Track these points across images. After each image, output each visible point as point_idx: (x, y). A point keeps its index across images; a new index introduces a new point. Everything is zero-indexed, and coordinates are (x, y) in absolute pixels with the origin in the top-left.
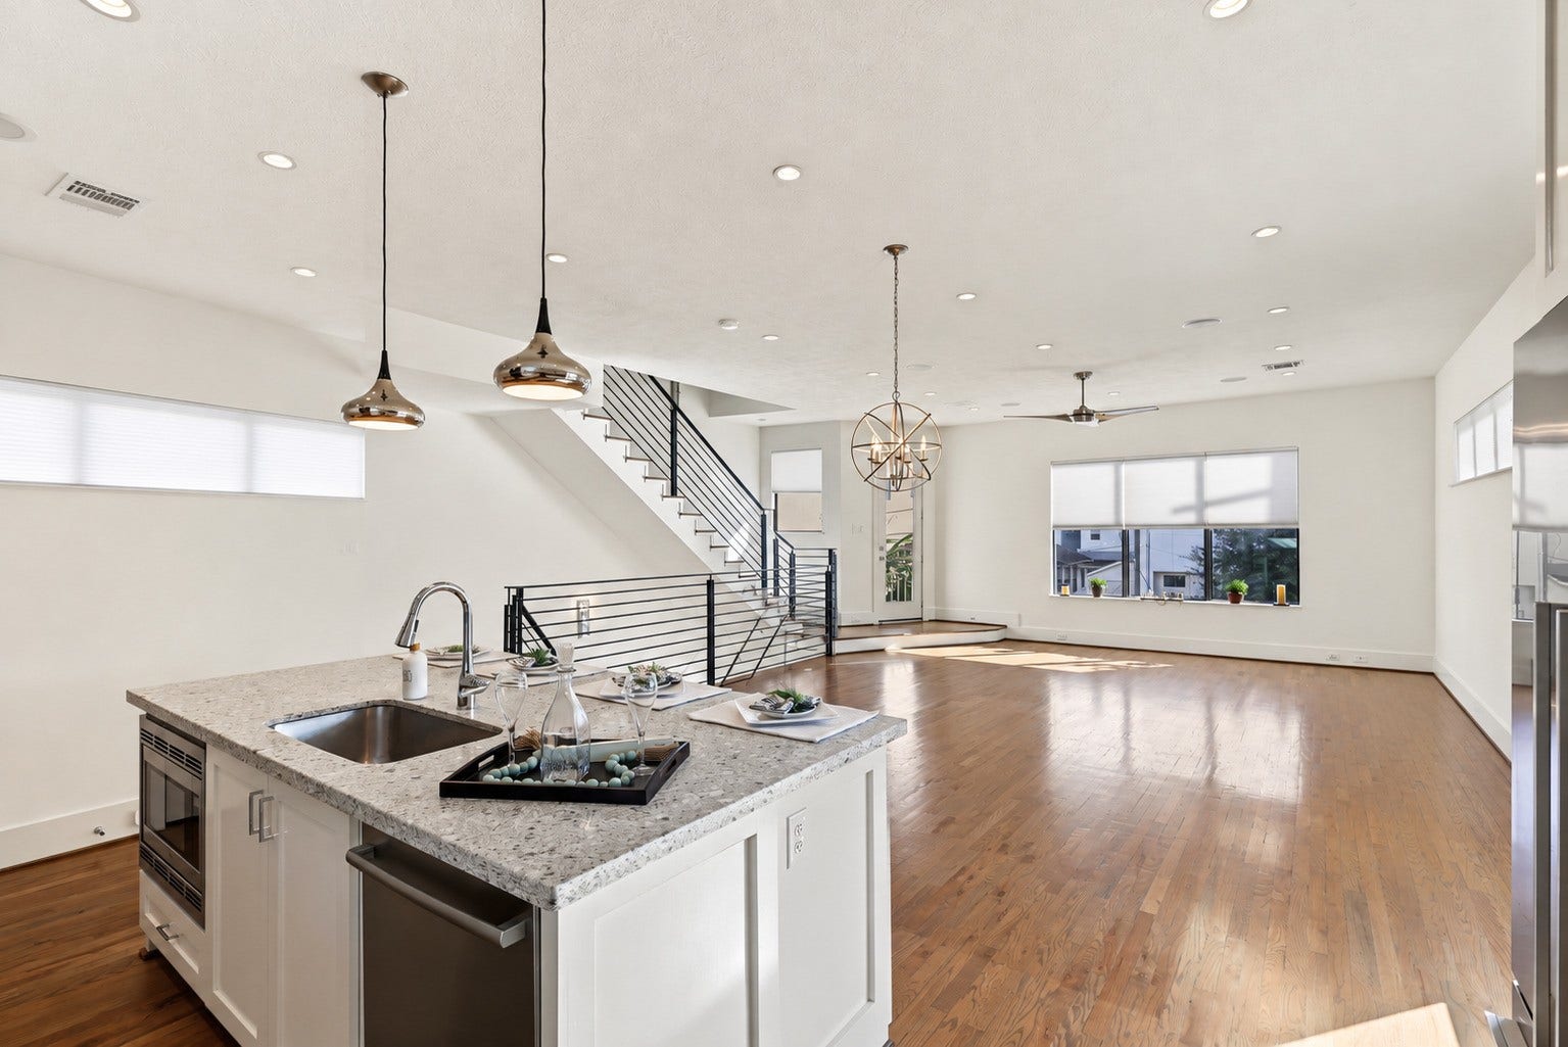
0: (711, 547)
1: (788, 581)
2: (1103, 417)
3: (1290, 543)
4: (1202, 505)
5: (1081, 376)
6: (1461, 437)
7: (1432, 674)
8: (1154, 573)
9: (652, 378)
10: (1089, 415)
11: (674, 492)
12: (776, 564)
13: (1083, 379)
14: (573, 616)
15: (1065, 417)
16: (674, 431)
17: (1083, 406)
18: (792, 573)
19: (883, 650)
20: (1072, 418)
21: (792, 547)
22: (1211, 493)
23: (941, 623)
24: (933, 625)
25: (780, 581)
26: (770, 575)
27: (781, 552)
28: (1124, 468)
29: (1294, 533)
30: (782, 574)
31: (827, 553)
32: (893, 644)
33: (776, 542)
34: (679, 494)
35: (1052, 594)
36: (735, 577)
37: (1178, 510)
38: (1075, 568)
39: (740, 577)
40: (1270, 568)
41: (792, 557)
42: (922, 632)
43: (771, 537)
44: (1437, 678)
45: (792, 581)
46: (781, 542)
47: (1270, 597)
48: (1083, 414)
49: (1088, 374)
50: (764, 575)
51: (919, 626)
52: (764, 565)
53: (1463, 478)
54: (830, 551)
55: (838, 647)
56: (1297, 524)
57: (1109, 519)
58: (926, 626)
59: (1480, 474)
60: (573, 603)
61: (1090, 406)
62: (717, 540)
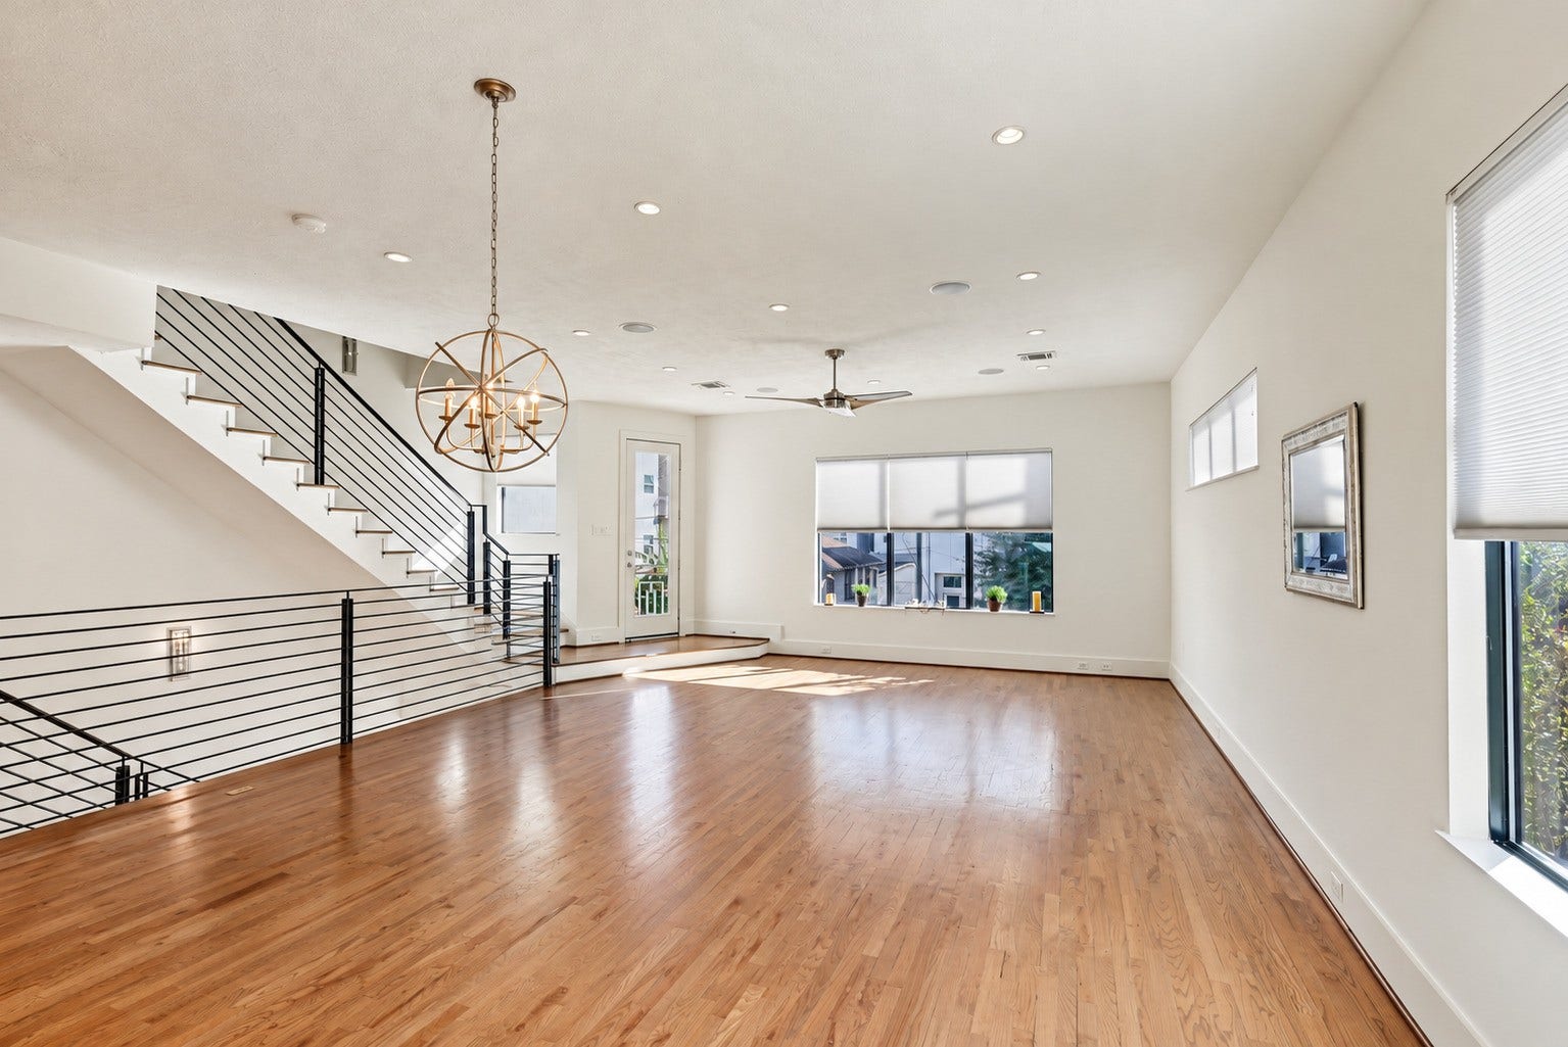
0: (384, 553)
1: (501, 594)
2: (856, 403)
3: (1045, 547)
4: (964, 508)
5: (834, 354)
6: (1197, 440)
7: (1168, 680)
8: (936, 574)
9: (281, 322)
10: (841, 400)
11: (319, 480)
12: (487, 574)
13: (835, 358)
14: (162, 649)
15: (815, 401)
16: (320, 398)
17: (835, 390)
18: (507, 585)
19: (620, 675)
20: (822, 403)
21: (507, 553)
22: (974, 495)
23: (701, 638)
24: (691, 640)
25: (492, 594)
26: (479, 587)
27: (493, 560)
28: (889, 466)
29: (1049, 539)
30: (494, 586)
31: (546, 560)
32: (631, 667)
33: (486, 546)
34: (327, 480)
35: (816, 603)
36: (425, 591)
37: (940, 514)
38: (868, 571)
39: (431, 590)
40: (1030, 571)
41: (507, 565)
42: (678, 650)
43: (479, 539)
44: (1172, 685)
45: (507, 595)
46: (493, 547)
47: (1026, 603)
48: (834, 399)
49: (840, 352)
50: (471, 587)
51: (674, 643)
52: (471, 576)
53: (1198, 482)
54: (551, 556)
55: (560, 674)
56: (1050, 528)
57: (874, 522)
58: (683, 643)
59: (1215, 477)
60: (161, 632)
61: (844, 391)
62: (392, 543)
